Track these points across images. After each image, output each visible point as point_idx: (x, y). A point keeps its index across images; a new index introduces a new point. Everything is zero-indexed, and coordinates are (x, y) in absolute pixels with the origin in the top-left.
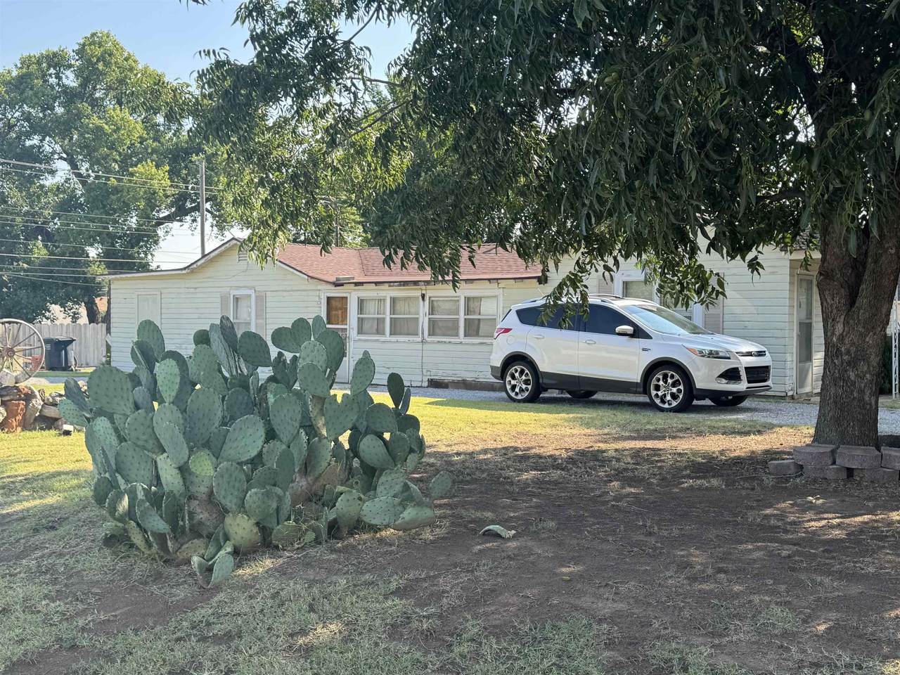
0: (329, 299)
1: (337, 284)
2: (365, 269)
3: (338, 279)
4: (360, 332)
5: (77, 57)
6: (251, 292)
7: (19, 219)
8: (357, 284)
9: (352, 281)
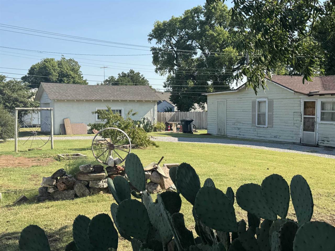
0: (305, 103)
1: (310, 95)
2: (324, 87)
3: (310, 93)
4: (322, 119)
5: (205, 9)
6: (266, 100)
7: (184, 72)
8: (321, 95)
9: (318, 93)
